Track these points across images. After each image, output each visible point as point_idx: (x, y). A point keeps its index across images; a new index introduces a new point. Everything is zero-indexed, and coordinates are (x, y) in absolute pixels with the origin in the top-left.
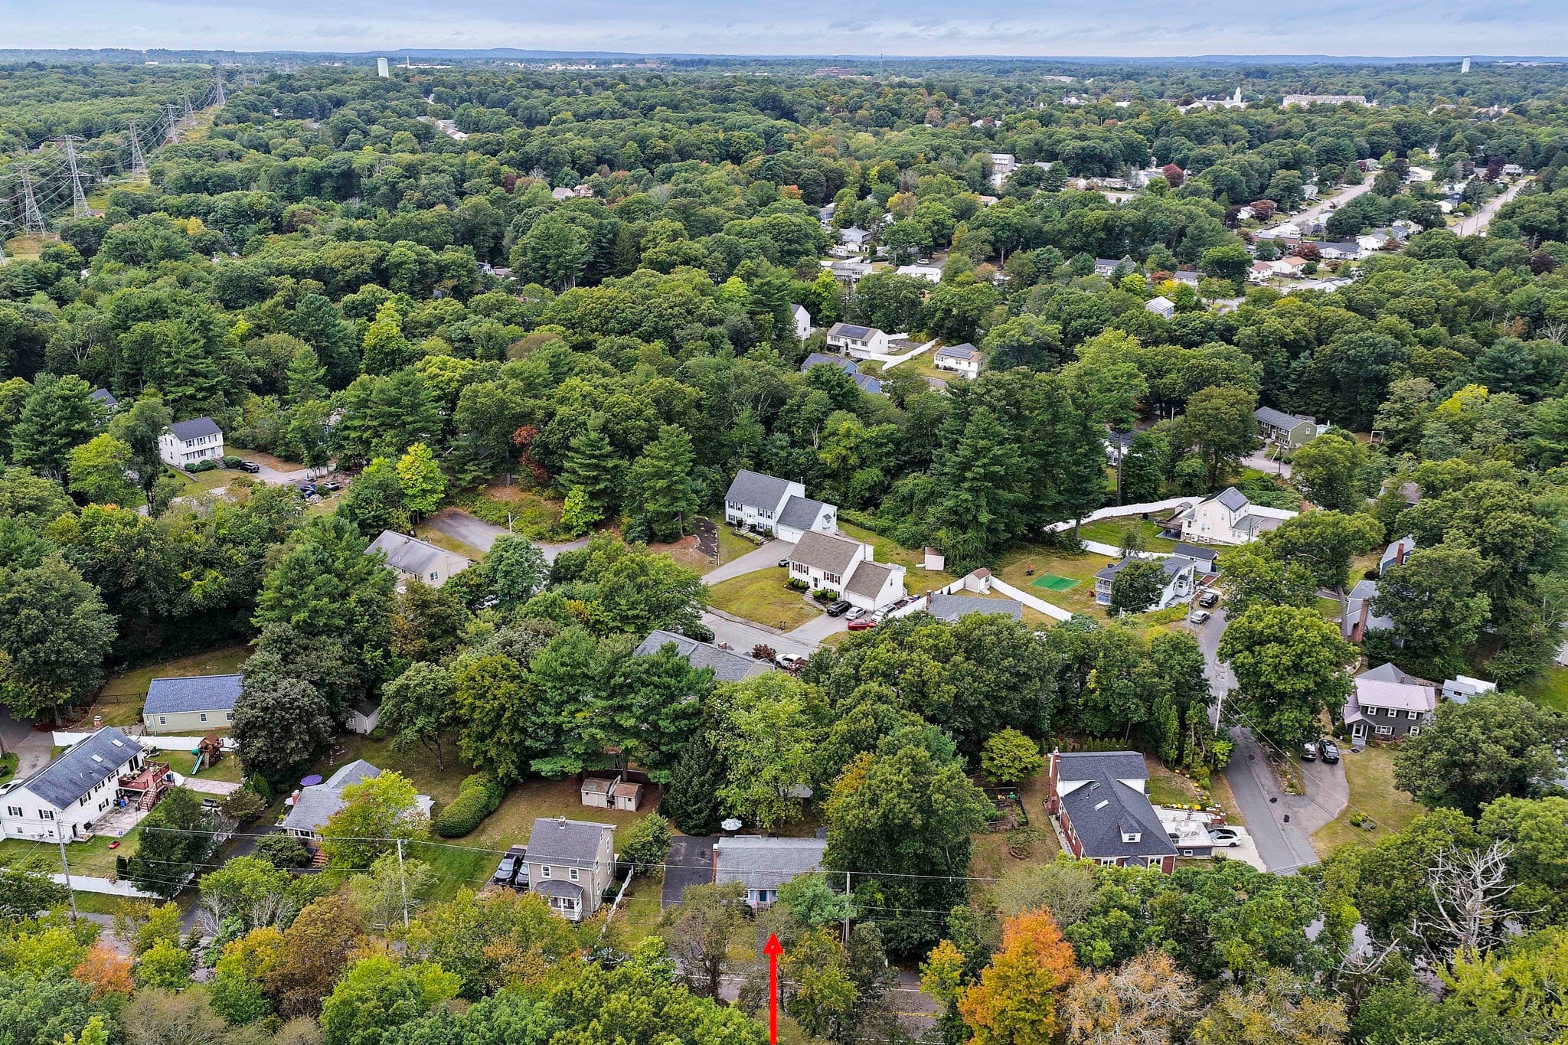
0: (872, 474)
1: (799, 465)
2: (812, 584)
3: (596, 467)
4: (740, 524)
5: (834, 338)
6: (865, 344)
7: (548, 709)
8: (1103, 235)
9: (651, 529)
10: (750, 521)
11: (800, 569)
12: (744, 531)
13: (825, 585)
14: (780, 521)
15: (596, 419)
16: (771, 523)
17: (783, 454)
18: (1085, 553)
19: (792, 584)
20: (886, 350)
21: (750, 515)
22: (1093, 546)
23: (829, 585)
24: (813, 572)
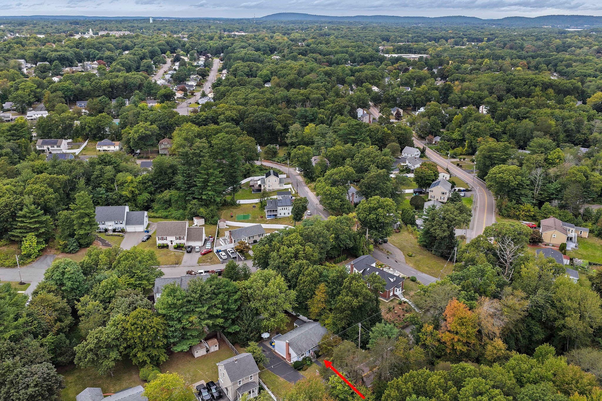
0: (146, 196)
1: (114, 199)
2: (170, 244)
3: (36, 222)
4: (106, 230)
5: (40, 146)
6: (59, 146)
7: (175, 323)
8: (110, 90)
9: (79, 243)
10: (110, 228)
11: (162, 239)
12: (111, 233)
13: (176, 242)
14: (126, 224)
15: (27, 199)
16: (123, 226)
17: (104, 196)
18: (239, 205)
19: (159, 247)
20: (67, 148)
21: (110, 225)
22: (242, 202)
23: (179, 242)
24: (170, 238)
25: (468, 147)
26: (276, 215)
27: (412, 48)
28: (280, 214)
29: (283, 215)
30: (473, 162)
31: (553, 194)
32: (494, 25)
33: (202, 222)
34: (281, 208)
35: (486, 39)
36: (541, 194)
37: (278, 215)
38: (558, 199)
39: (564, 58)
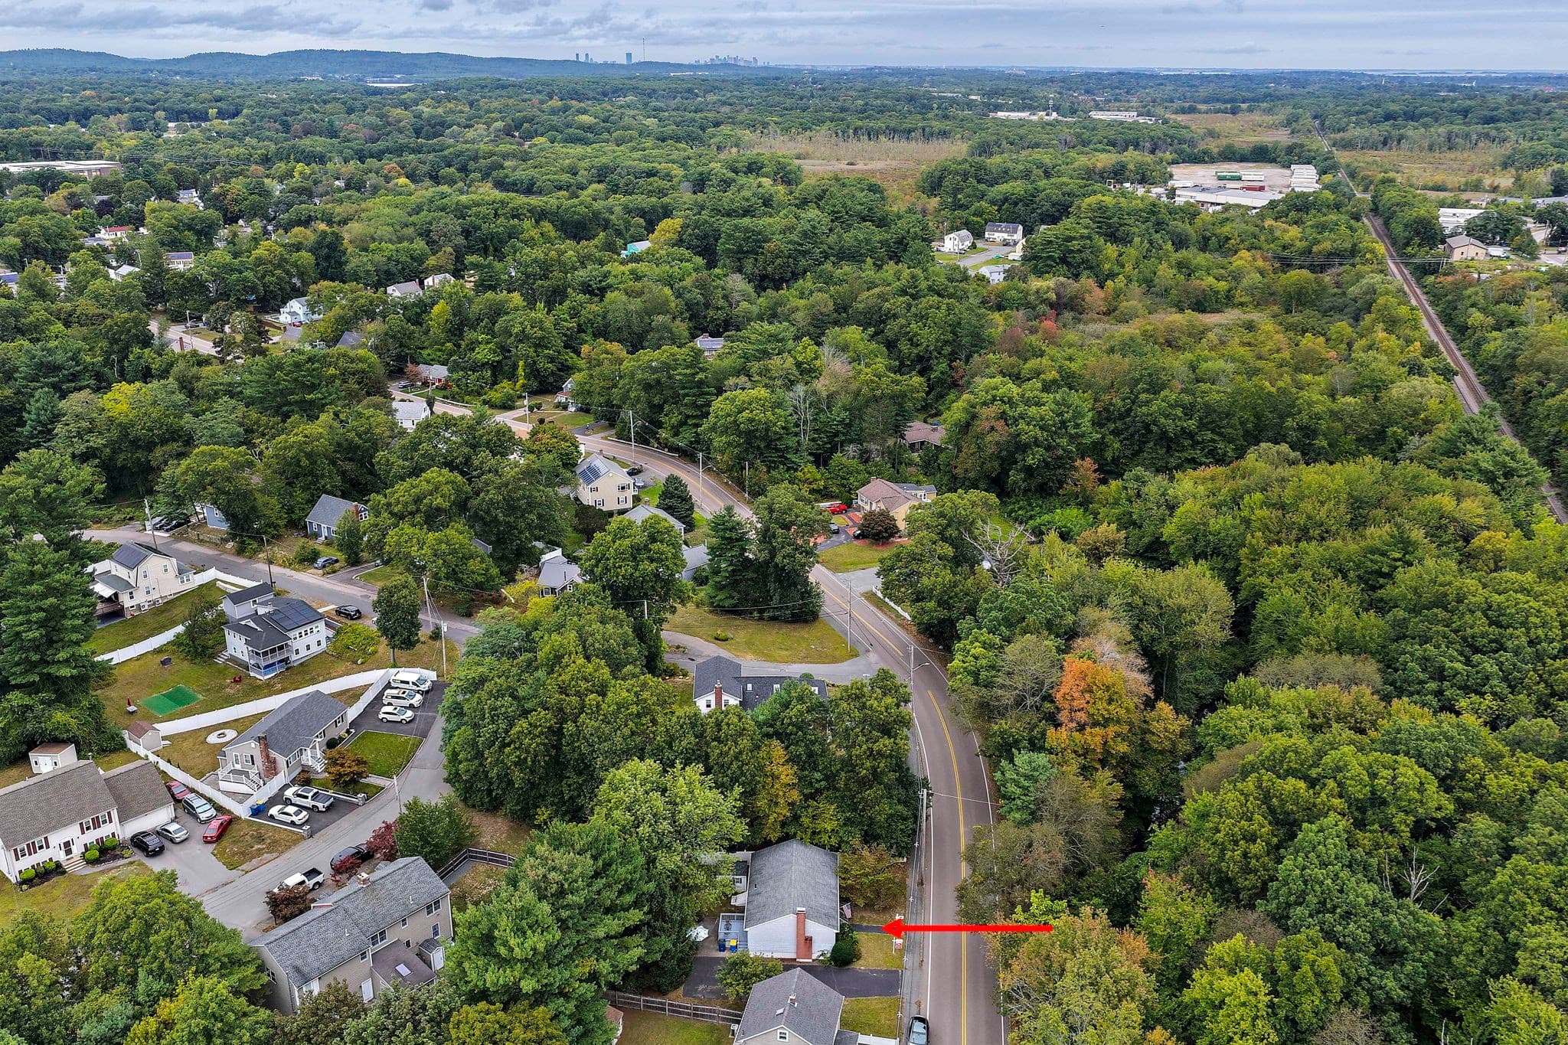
2: (61, 856)
11: (31, 850)
13: (82, 839)
22: (119, 656)
23: (92, 836)
24: (57, 838)
25: (527, 377)
26: (286, 660)
27: (38, 144)
28: (297, 652)
29: (303, 653)
30: (565, 408)
31: (836, 434)
32: (177, 73)
33: (67, 757)
34: (296, 633)
35: (213, 112)
36: (813, 440)
37: (294, 657)
38: (851, 441)
39: (477, 151)
